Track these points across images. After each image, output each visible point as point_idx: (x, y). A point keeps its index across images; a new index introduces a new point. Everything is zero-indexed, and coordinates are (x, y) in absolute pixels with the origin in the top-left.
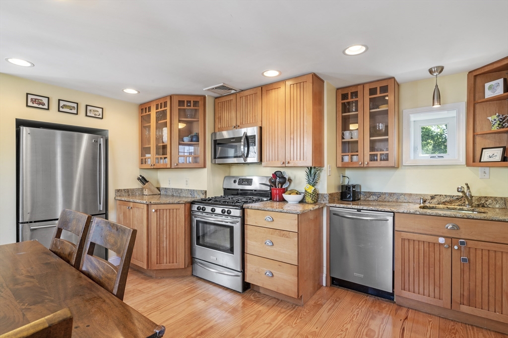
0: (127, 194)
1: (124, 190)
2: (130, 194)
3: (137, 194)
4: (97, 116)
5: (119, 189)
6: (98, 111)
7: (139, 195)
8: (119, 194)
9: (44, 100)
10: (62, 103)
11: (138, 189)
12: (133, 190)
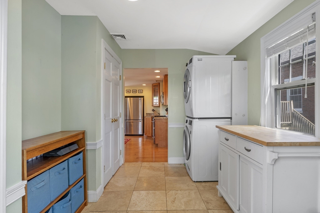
0: (149, 115)
1: (148, 113)
3: (152, 115)
4: (141, 92)
9: (129, 91)
10: (133, 91)
11: (153, 113)
12: (151, 113)
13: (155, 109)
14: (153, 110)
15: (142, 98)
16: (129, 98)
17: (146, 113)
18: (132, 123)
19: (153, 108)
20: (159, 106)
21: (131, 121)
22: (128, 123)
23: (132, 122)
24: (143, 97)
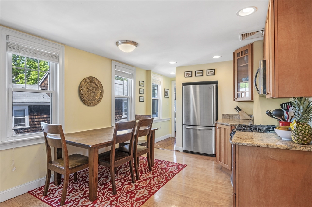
0: (228, 117)
1: (227, 115)
2: (231, 117)
3: (236, 118)
4: (212, 74)
5: (223, 114)
6: (212, 72)
7: (237, 119)
8: (224, 117)
9: (190, 73)
10: (197, 72)
11: (236, 115)
12: (233, 115)
13: (241, 106)
14: (238, 109)
15: (215, 85)
16: (191, 87)
17: (223, 115)
18: (199, 132)
19: (236, 104)
20: (252, 101)
21: (198, 128)
22: (192, 131)
23: (199, 130)
24: (216, 83)
